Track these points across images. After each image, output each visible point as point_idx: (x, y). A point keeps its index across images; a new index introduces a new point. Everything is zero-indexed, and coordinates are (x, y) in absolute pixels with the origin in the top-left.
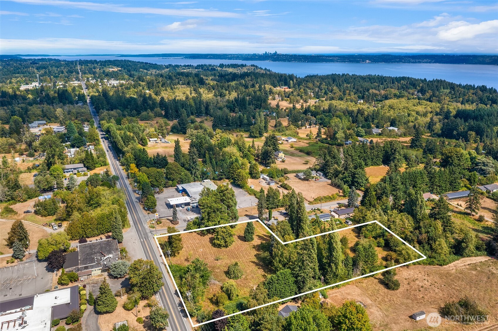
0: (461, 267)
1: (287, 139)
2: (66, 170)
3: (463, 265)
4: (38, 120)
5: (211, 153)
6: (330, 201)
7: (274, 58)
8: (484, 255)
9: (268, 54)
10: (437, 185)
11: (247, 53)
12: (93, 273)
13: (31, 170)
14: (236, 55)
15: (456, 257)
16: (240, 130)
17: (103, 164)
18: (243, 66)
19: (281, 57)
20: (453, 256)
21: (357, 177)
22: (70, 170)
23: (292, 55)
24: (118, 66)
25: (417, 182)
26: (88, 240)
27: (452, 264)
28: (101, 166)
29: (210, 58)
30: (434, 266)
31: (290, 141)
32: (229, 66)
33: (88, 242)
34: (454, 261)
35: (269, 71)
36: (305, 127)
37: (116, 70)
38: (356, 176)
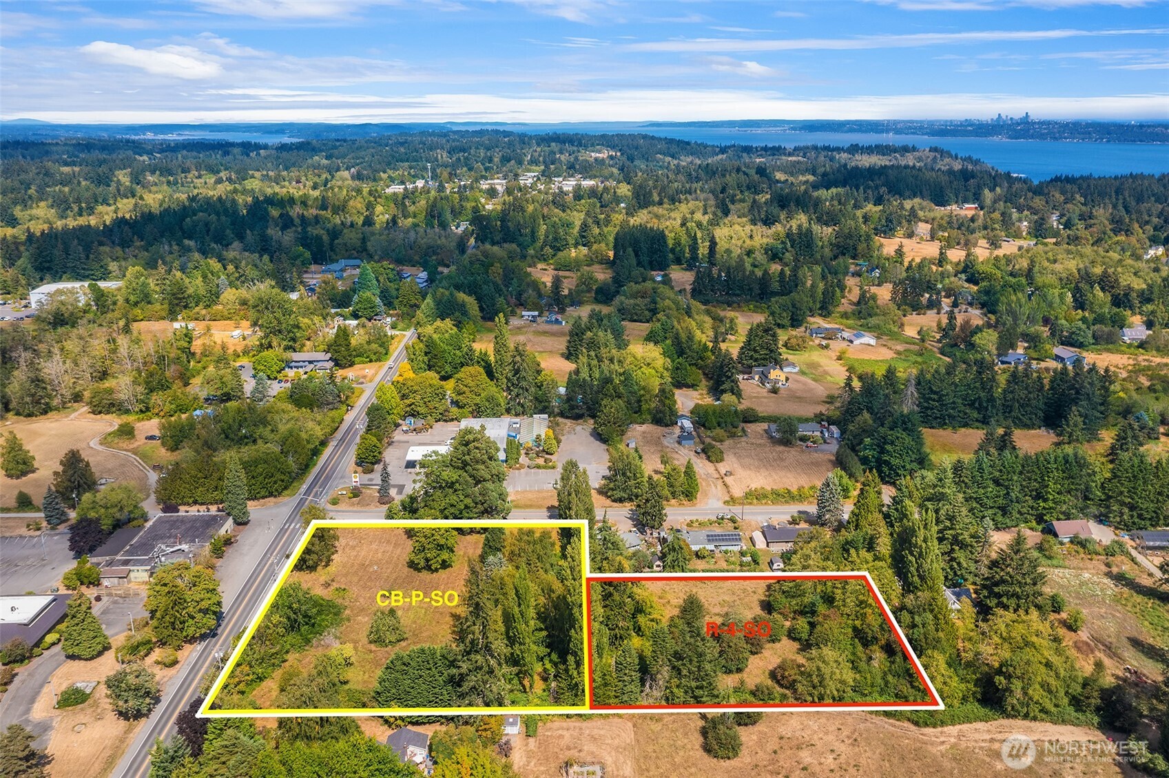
0: (976, 741)
1: (853, 338)
2: (293, 364)
3: (988, 737)
4: (349, 258)
5: (592, 353)
6: (787, 502)
7: (1015, 130)
8: (1088, 724)
9: (1004, 121)
10: (1123, 504)
11: (949, 119)
12: (132, 575)
13: (239, 356)
14: (917, 122)
15: (983, 711)
16: (755, 306)
17: (374, 358)
18: (905, 150)
19: (1034, 129)
20: (974, 707)
21: (888, 451)
22: (301, 364)
23: (1068, 124)
24: (613, 148)
25: (1047, 486)
26: (182, 508)
27: (958, 727)
28: (371, 361)
29: (851, 130)
30: (898, 723)
31: (857, 342)
32: (869, 150)
33: (181, 513)
34: (968, 720)
35: (977, 162)
36: (936, 311)
37: (605, 156)
38: (888, 447)
